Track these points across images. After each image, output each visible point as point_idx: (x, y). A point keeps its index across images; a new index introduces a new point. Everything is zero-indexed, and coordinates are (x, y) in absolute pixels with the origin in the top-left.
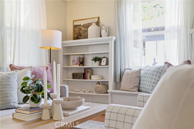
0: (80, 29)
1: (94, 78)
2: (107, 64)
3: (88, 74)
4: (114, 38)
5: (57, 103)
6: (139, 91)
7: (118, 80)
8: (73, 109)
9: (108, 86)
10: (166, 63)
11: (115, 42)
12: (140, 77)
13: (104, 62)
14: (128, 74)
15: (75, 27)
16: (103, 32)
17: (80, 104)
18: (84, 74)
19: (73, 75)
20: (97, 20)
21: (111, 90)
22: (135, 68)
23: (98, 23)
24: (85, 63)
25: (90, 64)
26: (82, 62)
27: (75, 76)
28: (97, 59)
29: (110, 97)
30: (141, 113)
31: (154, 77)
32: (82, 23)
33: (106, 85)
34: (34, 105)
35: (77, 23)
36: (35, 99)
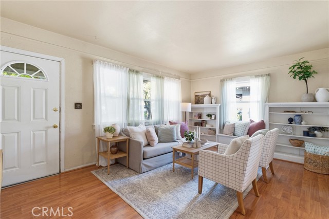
0: (199, 98)
1: (208, 126)
2: (215, 118)
3: (204, 124)
4: (220, 105)
5: (199, 141)
6: (234, 135)
7: (222, 128)
8: (203, 144)
9: (215, 131)
10: (251, 120)
11: (220, 107)
12: (234, 128)
13: (213, 117)
14: (228, 125)
15: (196, 96)
16: (213, 100)
17: (206, 142)
18: (201, 123)
19: (195, 123)
20: (209, 93)
21: (217, 133)
22: (232, 123)
23: (210, 95)
24: (202, 117)
25: (205, 118)
26: (200, 116)
27: (196, 124)
28: (209, 115)
29: (217, 138)
30: (227, 149)
31: (242, 128)
32: (200, 94)
33: (214, 130)
34: (189, 141)
35: (197, 94)
36: (190, 139)
